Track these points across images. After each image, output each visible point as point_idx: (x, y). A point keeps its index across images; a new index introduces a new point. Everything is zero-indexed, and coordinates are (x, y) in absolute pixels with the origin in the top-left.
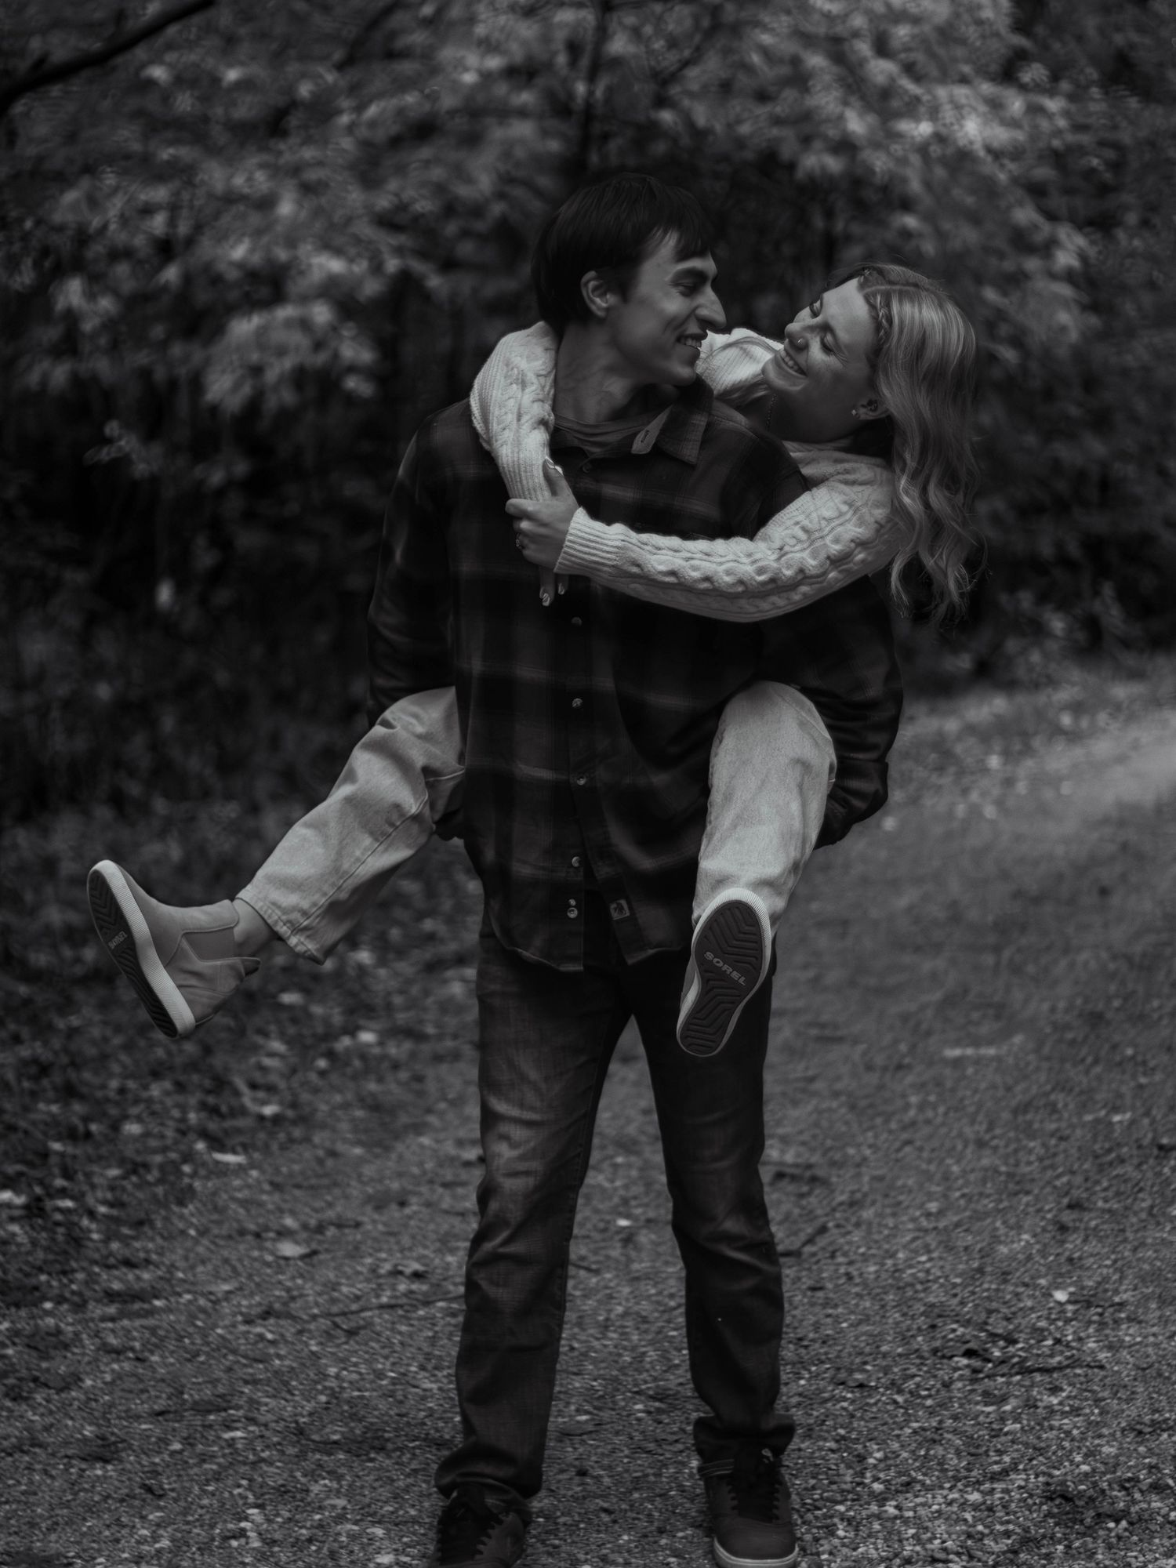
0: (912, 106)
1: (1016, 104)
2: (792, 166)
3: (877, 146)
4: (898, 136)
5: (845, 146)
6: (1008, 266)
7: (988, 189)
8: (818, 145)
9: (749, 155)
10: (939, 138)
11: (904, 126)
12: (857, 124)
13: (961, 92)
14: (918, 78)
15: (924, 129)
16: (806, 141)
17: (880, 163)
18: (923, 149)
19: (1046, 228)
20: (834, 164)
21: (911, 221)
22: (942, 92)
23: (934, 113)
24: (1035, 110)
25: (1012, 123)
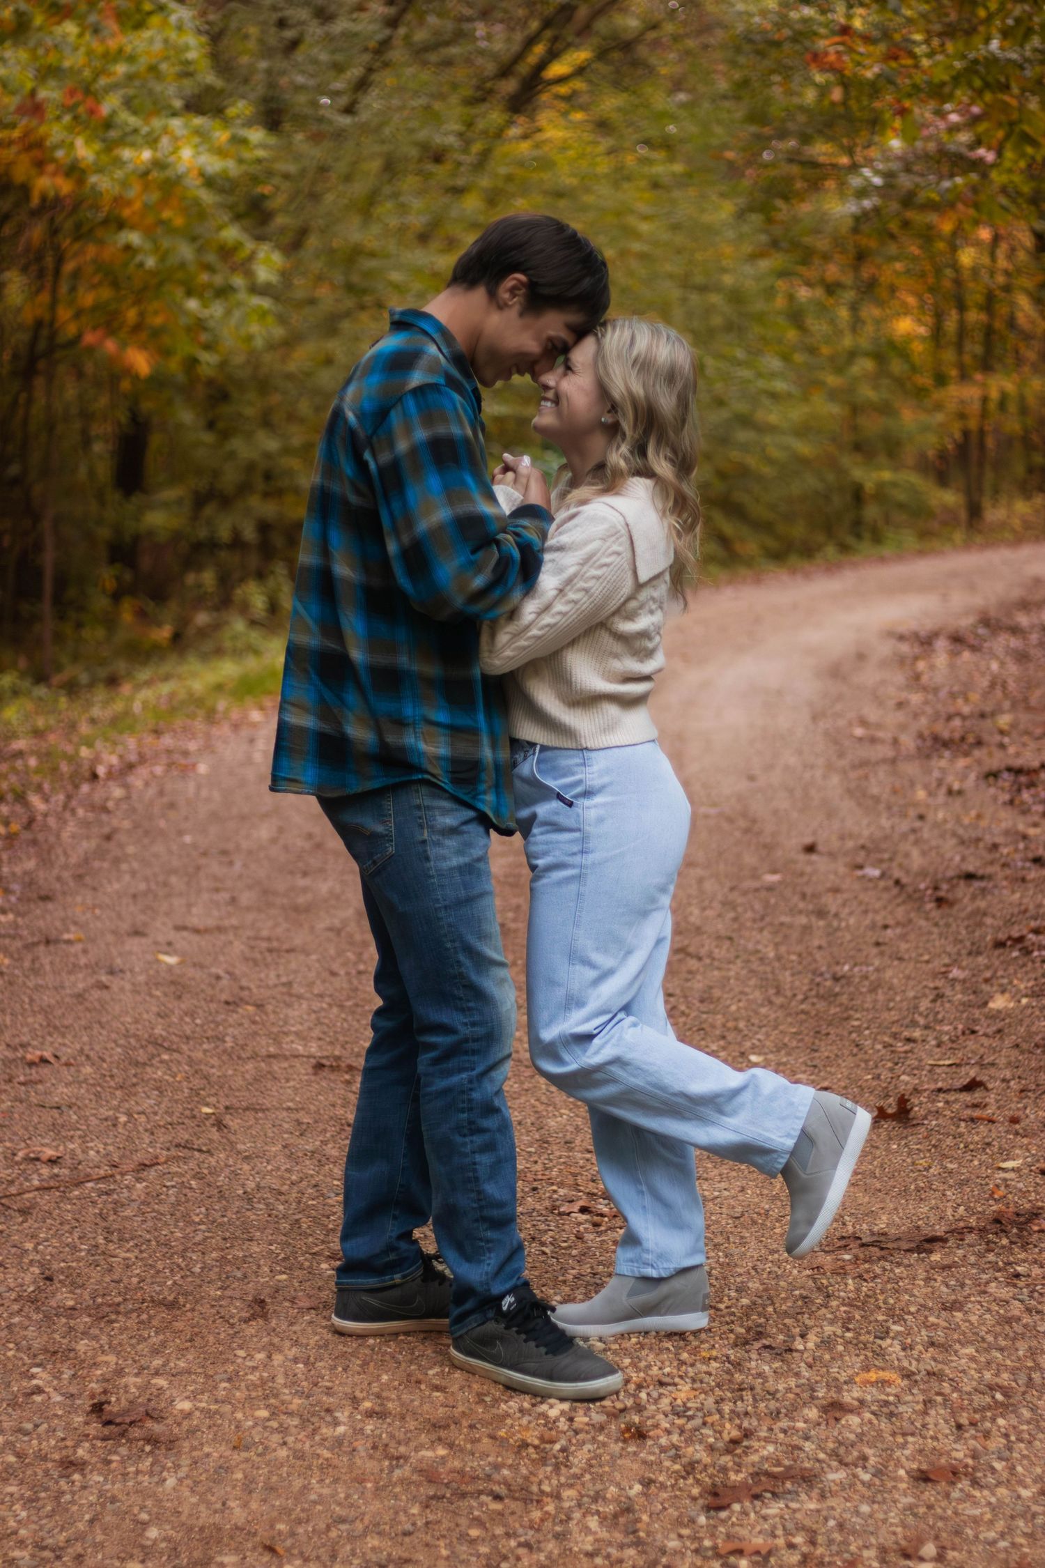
0: (129, 137)
1: (222, 136)
2: (25, 189)
3: (100, 170)
4: (119, 162)
5: (75, 171)
6: (218, 280)
7: (197, 212)
8: (51, 168)
10: (158, 164)
11: (126, 153)
12: (84, 151)
13: (176, 123)
14: (135, 112)
15: (146, 155)
16: (40, 165)
17: (103, 183)
18: (144, 173)
19: (249, 245)
20: (66, 187)
21: (134, 238)
22: (157, 123)
23: (152, 141)
24: (238, 141)
25: (220, 152)
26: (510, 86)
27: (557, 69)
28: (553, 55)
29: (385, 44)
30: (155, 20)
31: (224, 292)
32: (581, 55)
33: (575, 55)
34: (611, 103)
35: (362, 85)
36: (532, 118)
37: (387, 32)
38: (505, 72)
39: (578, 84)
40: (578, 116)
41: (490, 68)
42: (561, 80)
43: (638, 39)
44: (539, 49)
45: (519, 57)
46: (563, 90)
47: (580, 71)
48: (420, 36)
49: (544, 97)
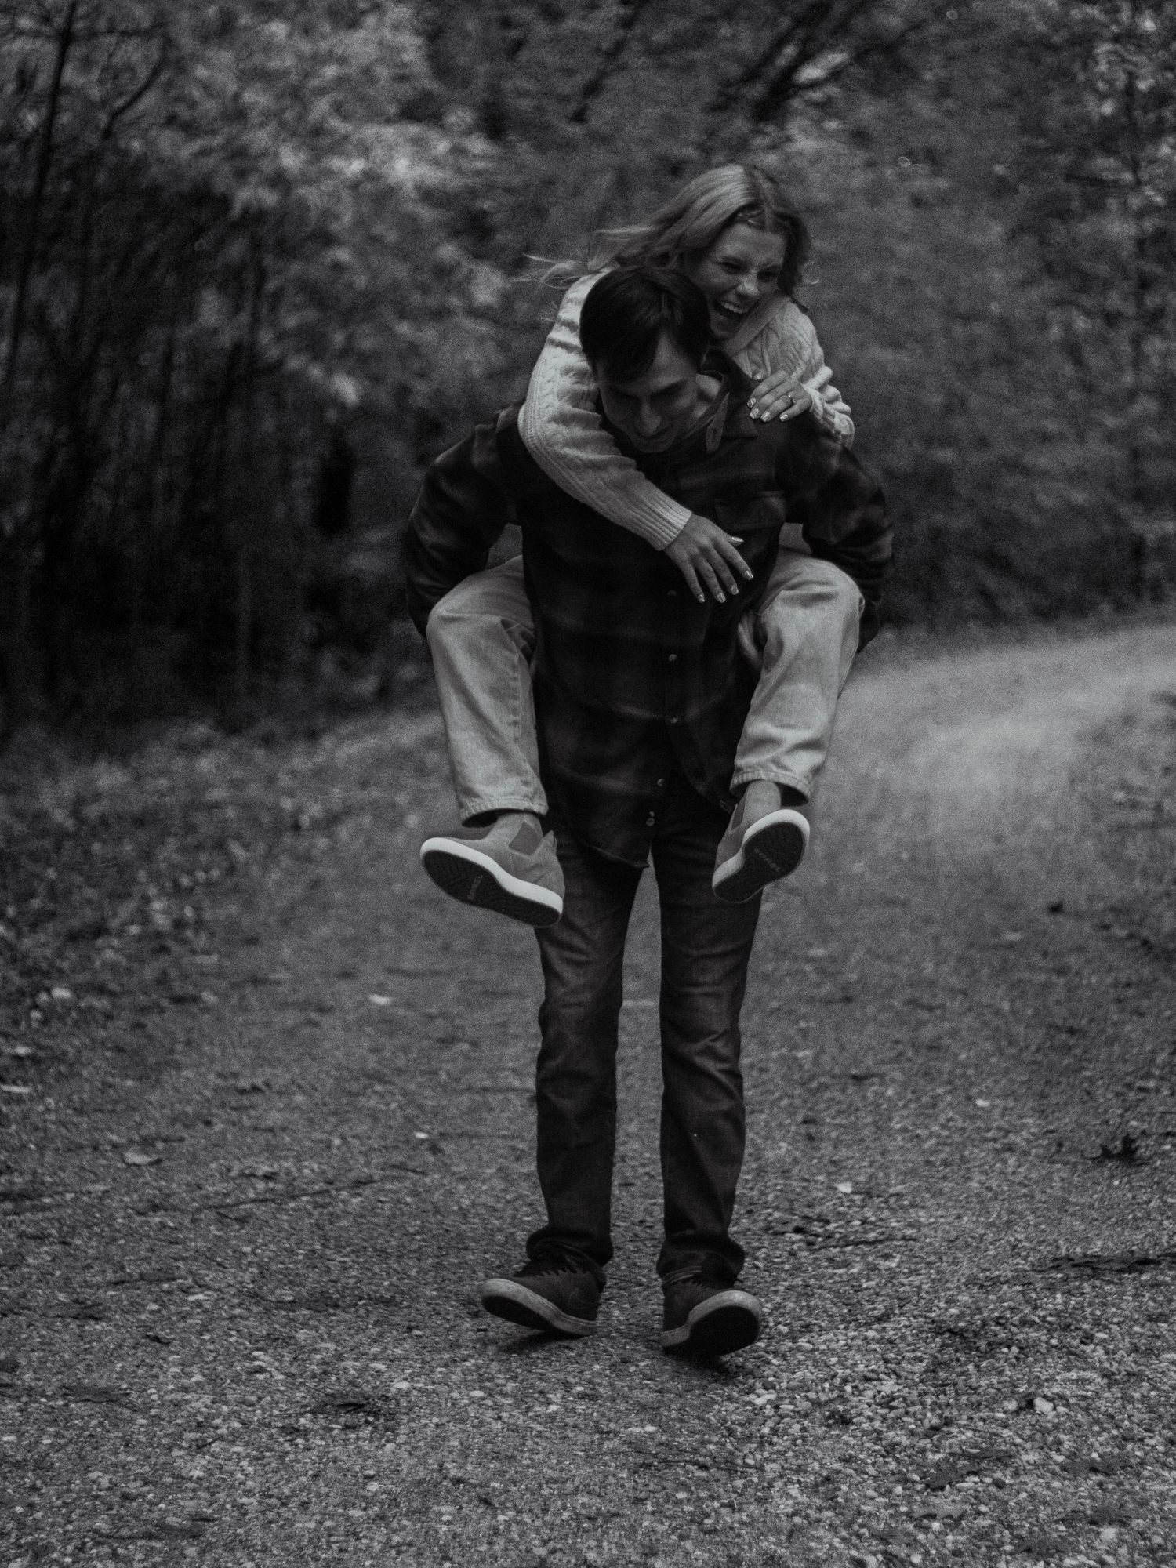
0: (339, 146)
1: (442, 146)
2: (225, 201)
3: (307, 181)
4: (329, 173)
5: (280, 180)
6: (433, 301)
7: (412, 228)
8: (253, 179)
9: (186, 187)
10: (369, 176)
11: (336, 163)
12: (291, 159)
13: (389, 132)
14: (346, 118)
15: (355, 167)
16: (241, 175)
17: (312, 196)
18: (355, 185)
19: (467, 265)
20: (269, 198)
21: (342, 255)
22: (369, 131)
23: (364, 150)
24: (458, 151)
25: (437, 162)
26: (756, 91)
27: (811, 72)
28: (805, 57)
29: (620, 46)
30: (370, 20)
31: (440, 314)
32: (836, 58)
33: (830, 57)
34: (869, 111)
35: (593, 89)
36: (781, 126)
37: (620, 33)
38: (752, 75)
39: (833, 90)
40: (832, 125)
41: (734, 71)
42: (814, 85)
43: (901, 39)
44: (790, 51)
45: (768, 59)
46: (817, 95)
47: (835, 75)
48: (659, 37)
49: (796, 103)
